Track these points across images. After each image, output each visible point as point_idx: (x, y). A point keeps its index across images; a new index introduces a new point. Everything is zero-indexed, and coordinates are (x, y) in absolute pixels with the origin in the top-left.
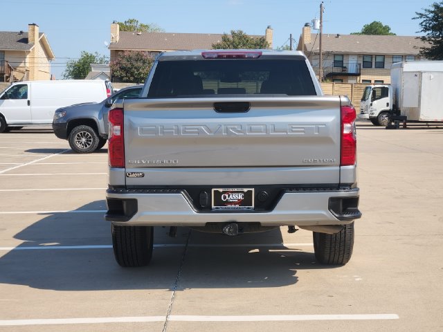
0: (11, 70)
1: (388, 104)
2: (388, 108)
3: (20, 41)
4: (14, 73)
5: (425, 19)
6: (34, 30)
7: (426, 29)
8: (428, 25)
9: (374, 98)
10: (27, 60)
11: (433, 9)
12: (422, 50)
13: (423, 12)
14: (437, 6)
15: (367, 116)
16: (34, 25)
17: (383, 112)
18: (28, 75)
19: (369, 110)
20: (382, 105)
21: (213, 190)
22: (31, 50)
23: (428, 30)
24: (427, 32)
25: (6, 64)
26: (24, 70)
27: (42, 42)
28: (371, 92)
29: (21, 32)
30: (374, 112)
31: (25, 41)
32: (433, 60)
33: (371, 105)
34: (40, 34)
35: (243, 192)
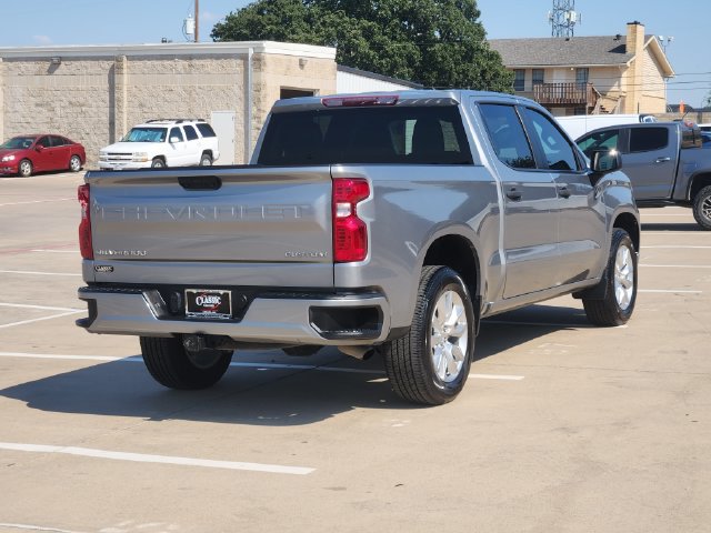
0: (597, 96)
3: (614, 51)
4: (601, 102)
6: (635, 31)
10: (624, 81)
16: (636, 23)
18: (623, 103)
21: (186, 291)
22: (628, 64)
25: (589, 88)
26: (616, 95)
27: (651, 49)
29: (618, 37)
31: (622, 49)
34: (647, 38)
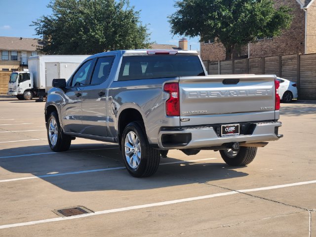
1: (30, 85)
2: (30, 88)
5: (38, 26)
7: (39, 33)
8: (41, 30)
9: (20, 81)
11: (43, 19)
12: (38, 47)
13: (36, 21)
14: (46, 18)
15: (16, 93)
17: (27, 91)
19: (17, 89)
20: (26, 85)
21: (222, 126)
23: (41, 34)
24: (40, 35)
28: (18, 76)
30: (20, 90)
32: (46, 54)
33: (19, 85)
35: (234, 126)
